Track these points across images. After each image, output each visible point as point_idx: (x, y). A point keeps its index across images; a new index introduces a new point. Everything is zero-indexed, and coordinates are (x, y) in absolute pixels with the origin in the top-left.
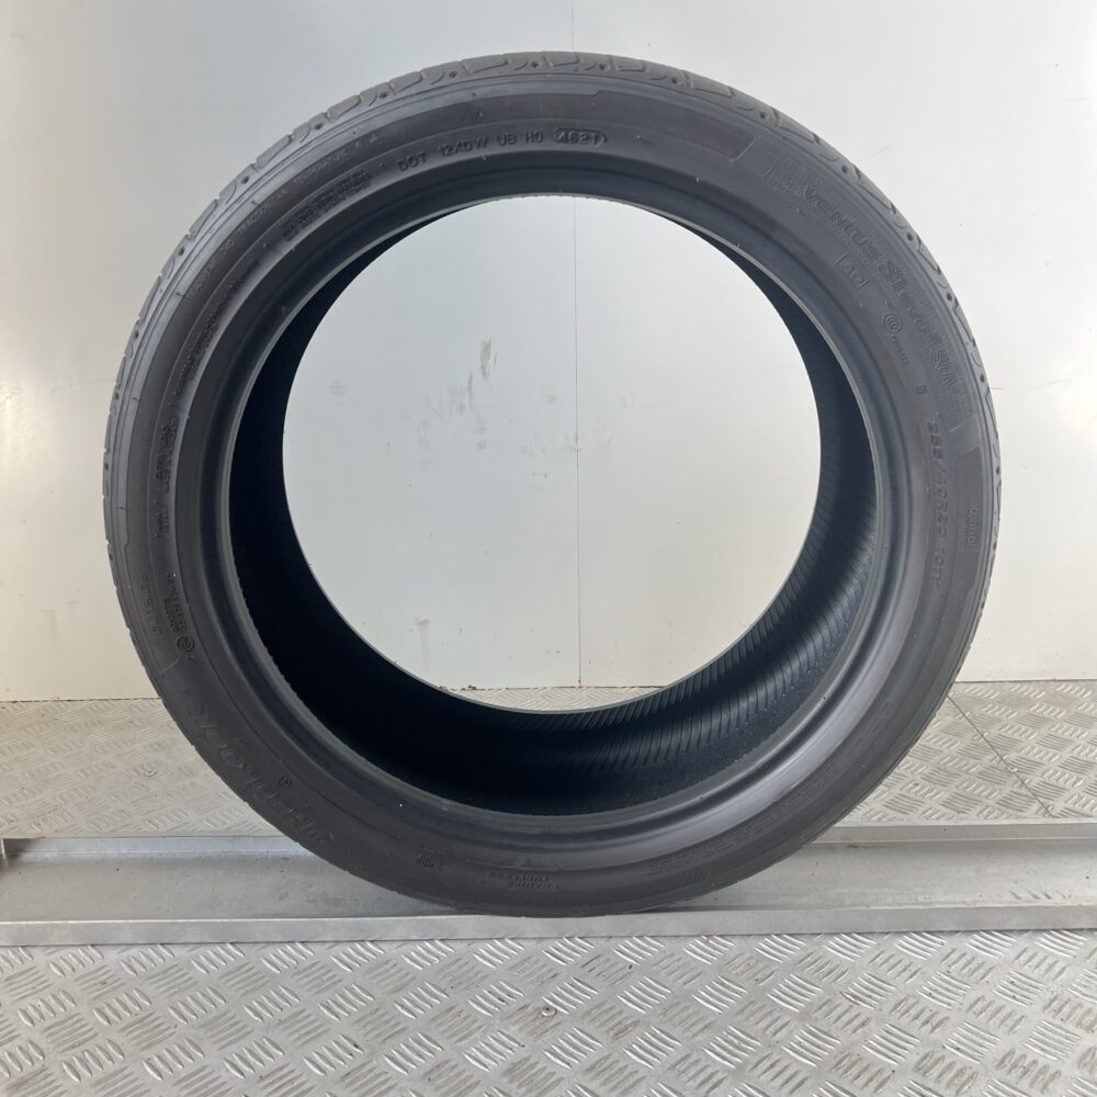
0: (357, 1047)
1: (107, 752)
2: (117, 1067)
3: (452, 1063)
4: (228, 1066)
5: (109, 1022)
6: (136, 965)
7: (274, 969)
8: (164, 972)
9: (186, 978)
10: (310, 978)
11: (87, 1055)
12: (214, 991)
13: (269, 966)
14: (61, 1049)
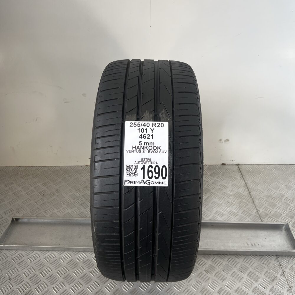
0: (98, 284)
1: (32, 186)
2: (46, 289)
3: (119, 290)
4: (71, 289)
5: (43, 276)
6: (47, 259)
7: (79, 261)
8: (54, 262)
9: (59, 263)
10: (87, 264)
11: (40, 286)
12: (66, 268)
13: (78, 260)
14: (34, 284)
